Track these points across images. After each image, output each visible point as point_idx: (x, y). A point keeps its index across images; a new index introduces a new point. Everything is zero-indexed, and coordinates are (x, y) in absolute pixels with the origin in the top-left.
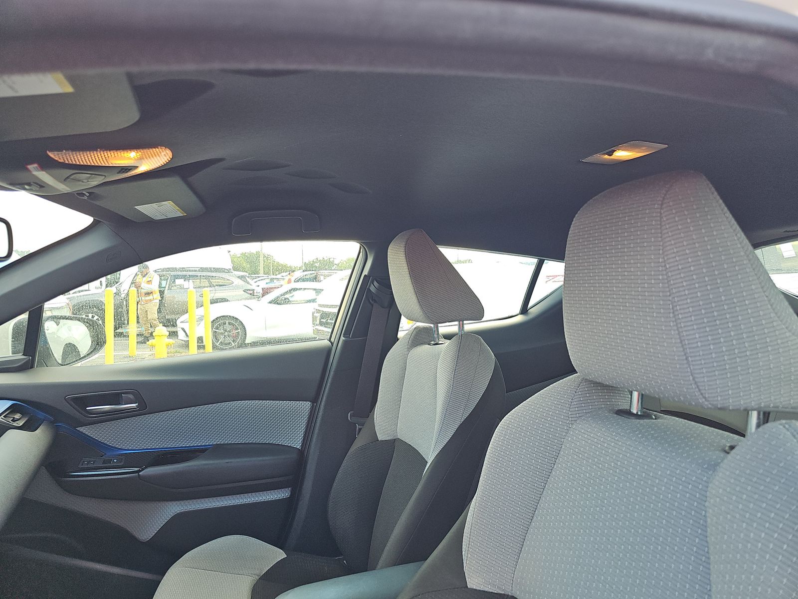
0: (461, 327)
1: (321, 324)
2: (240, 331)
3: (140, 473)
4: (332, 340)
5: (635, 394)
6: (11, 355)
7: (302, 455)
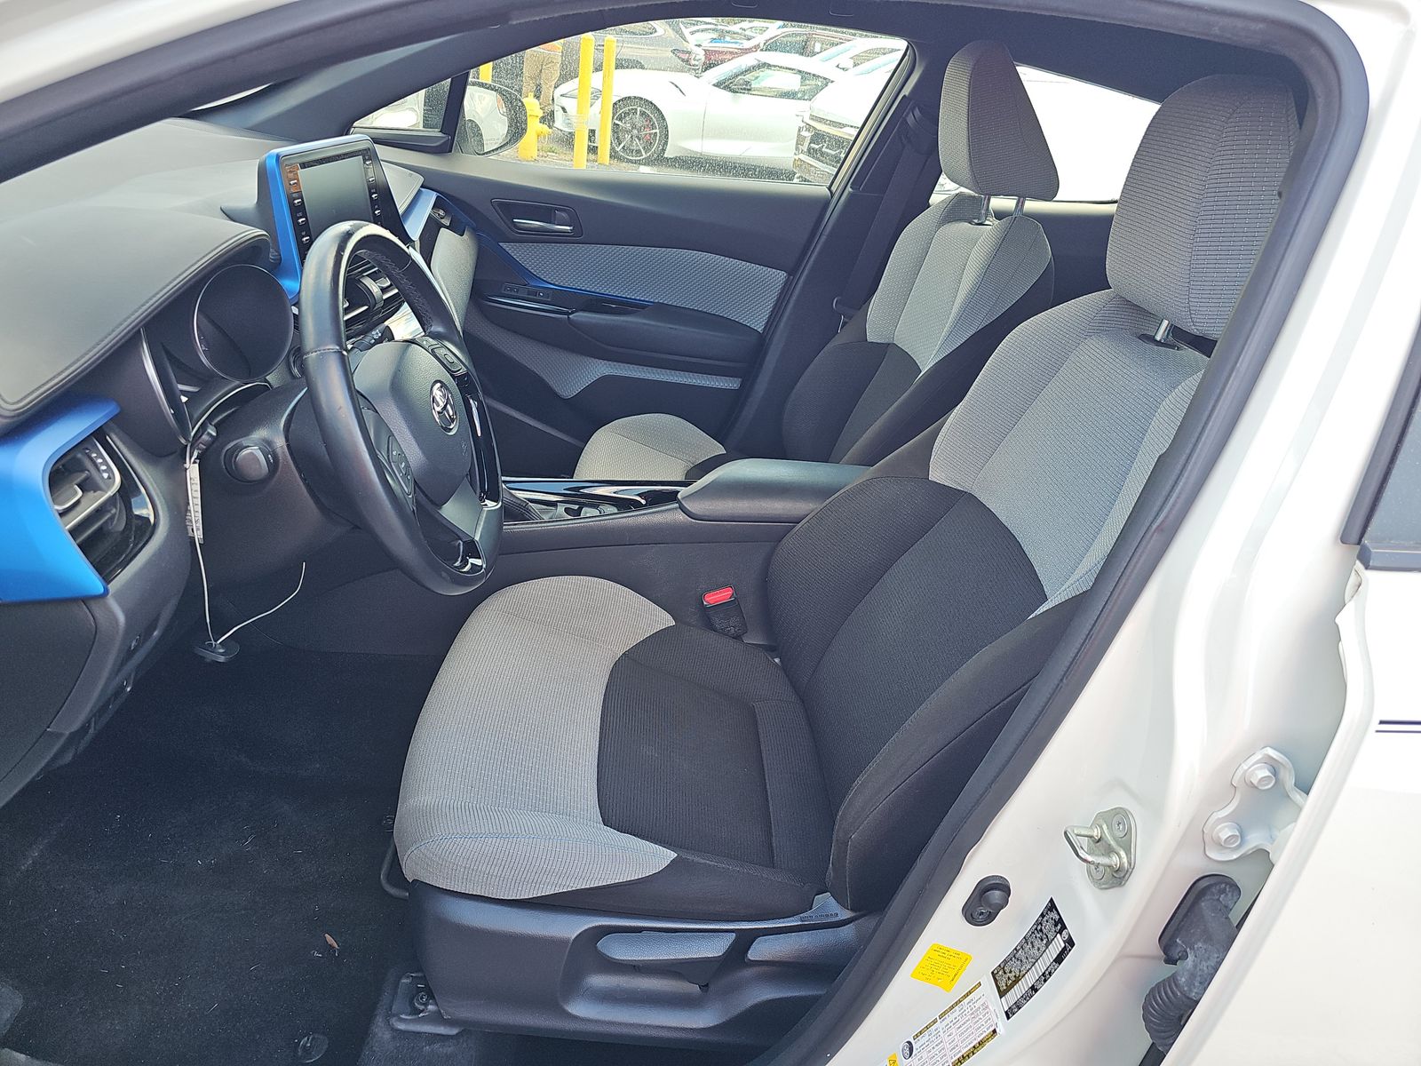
0: (1020, 204)
1: (810, 152)
2: (658, 131)
3: (570, 316)
4: (834, 189)
5: (1165, 323)
6: (421, 128)
7: (761, 343)
